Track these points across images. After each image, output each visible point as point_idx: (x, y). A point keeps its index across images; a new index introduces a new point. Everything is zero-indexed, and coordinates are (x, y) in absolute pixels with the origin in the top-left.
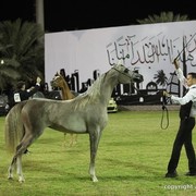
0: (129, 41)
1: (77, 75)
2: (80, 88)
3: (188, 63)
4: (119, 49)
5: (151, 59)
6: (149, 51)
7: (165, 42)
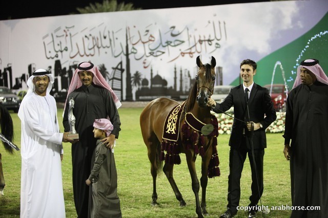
0: (67, 32)
1: (10, 69)
2: (14, 83)
3: (131, 57)
4: (57, 41)
5: (92, 52)
6: (89, 43)
7: (106, 34)
